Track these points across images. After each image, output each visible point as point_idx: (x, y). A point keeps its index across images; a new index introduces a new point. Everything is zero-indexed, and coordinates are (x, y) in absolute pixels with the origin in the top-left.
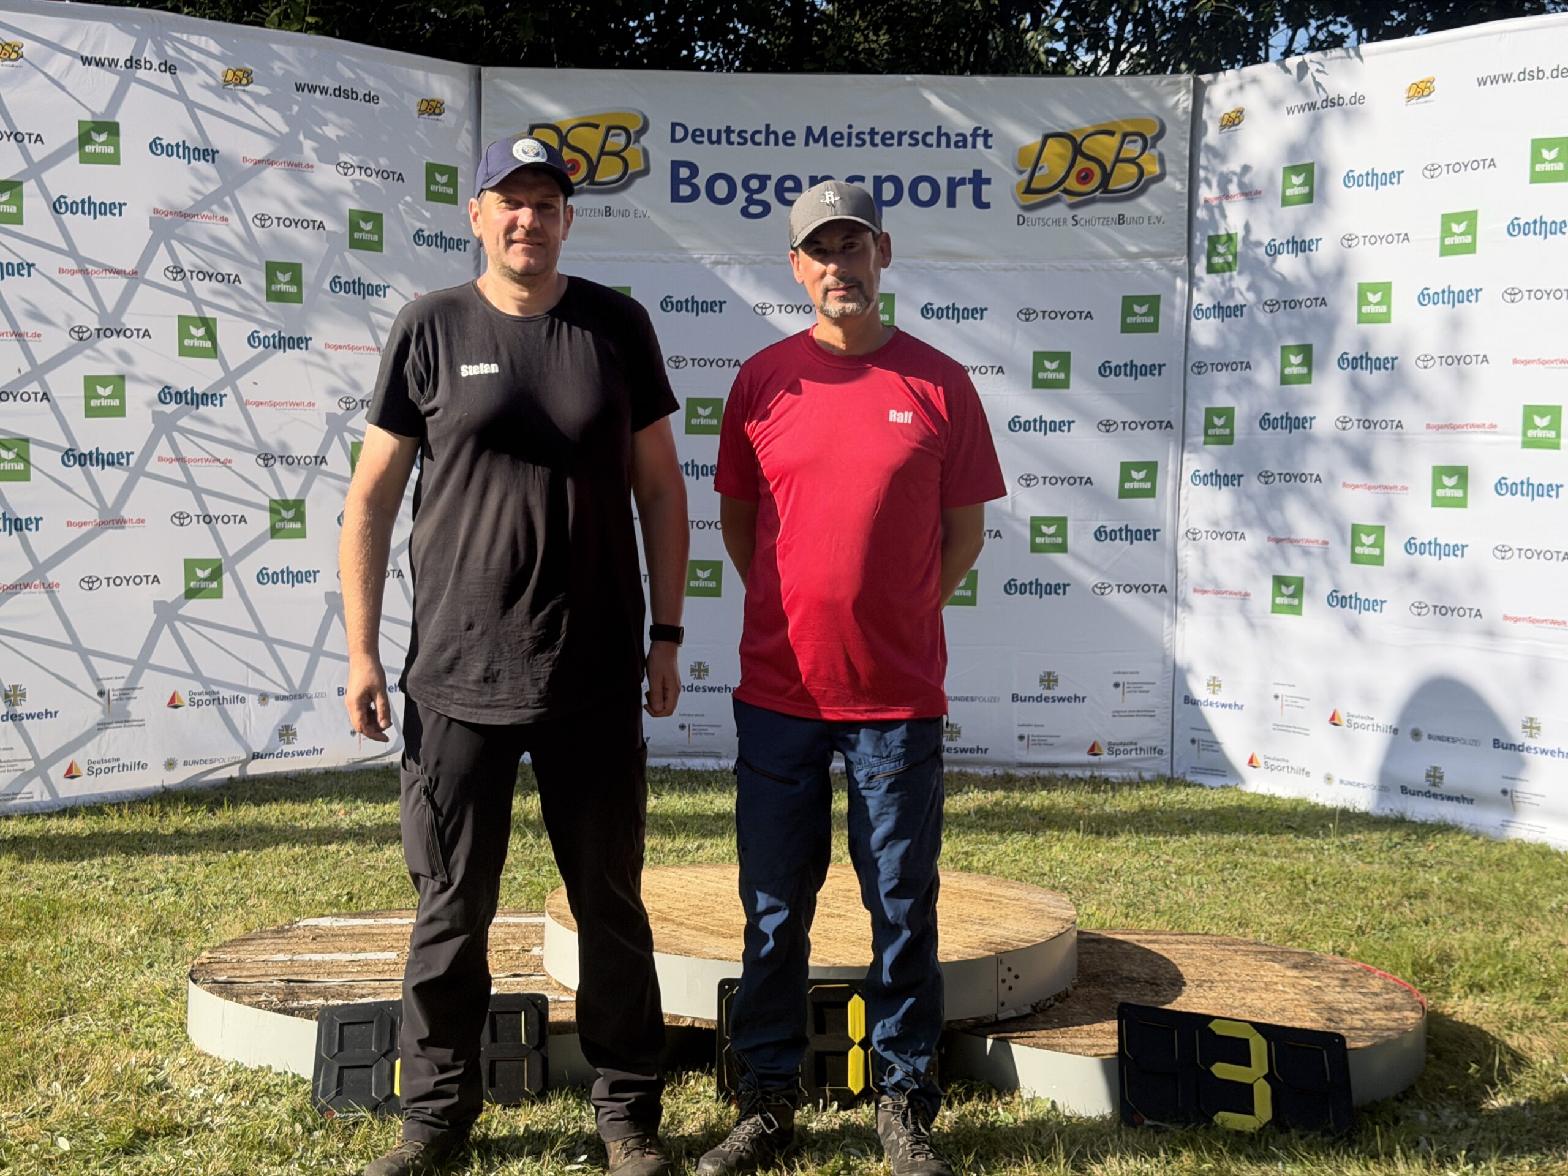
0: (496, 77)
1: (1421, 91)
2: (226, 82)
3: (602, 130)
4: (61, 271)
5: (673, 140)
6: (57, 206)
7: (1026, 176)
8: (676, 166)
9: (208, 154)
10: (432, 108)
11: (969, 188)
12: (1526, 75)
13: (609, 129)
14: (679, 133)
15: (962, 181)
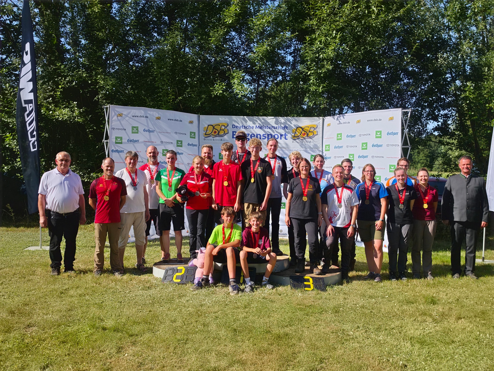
0: (203, 117)
1: (359, 122)
2: (156, 119)
3: (220, 126)
5: (233, 128)
6: (128, 141)
7: (294, 134)
8: (233, 132)
9: (153, 131)
10: (191, 122)
11: (284, 136)
12: (375, 120)
13: (222, 126)
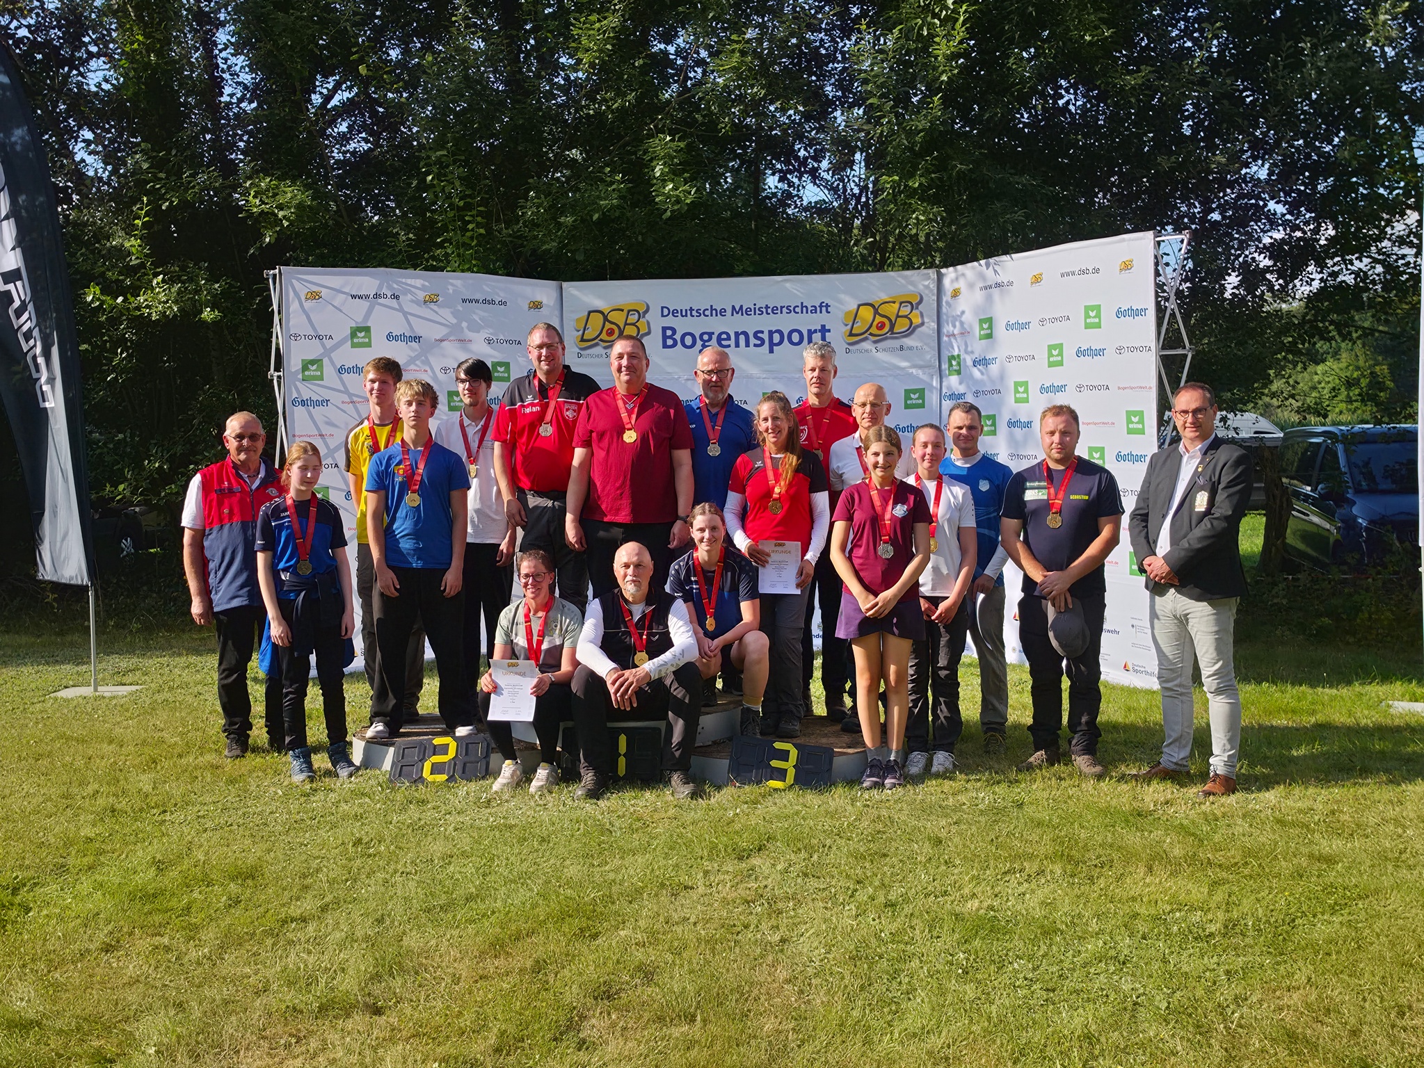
0: (571, 288)
2: (425, 302)
3: (625, 312)
4: (343, 402)
5: (663, 316)
6: (341, 370)
7: (849, 327)
8: (664, 329)
9: (417, 339)
10: (537, 306)
12: (1081, 272)
13: (629, 311)
14: (666, 312)
15: (815, 331)
